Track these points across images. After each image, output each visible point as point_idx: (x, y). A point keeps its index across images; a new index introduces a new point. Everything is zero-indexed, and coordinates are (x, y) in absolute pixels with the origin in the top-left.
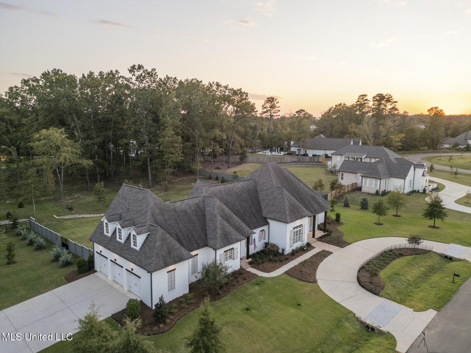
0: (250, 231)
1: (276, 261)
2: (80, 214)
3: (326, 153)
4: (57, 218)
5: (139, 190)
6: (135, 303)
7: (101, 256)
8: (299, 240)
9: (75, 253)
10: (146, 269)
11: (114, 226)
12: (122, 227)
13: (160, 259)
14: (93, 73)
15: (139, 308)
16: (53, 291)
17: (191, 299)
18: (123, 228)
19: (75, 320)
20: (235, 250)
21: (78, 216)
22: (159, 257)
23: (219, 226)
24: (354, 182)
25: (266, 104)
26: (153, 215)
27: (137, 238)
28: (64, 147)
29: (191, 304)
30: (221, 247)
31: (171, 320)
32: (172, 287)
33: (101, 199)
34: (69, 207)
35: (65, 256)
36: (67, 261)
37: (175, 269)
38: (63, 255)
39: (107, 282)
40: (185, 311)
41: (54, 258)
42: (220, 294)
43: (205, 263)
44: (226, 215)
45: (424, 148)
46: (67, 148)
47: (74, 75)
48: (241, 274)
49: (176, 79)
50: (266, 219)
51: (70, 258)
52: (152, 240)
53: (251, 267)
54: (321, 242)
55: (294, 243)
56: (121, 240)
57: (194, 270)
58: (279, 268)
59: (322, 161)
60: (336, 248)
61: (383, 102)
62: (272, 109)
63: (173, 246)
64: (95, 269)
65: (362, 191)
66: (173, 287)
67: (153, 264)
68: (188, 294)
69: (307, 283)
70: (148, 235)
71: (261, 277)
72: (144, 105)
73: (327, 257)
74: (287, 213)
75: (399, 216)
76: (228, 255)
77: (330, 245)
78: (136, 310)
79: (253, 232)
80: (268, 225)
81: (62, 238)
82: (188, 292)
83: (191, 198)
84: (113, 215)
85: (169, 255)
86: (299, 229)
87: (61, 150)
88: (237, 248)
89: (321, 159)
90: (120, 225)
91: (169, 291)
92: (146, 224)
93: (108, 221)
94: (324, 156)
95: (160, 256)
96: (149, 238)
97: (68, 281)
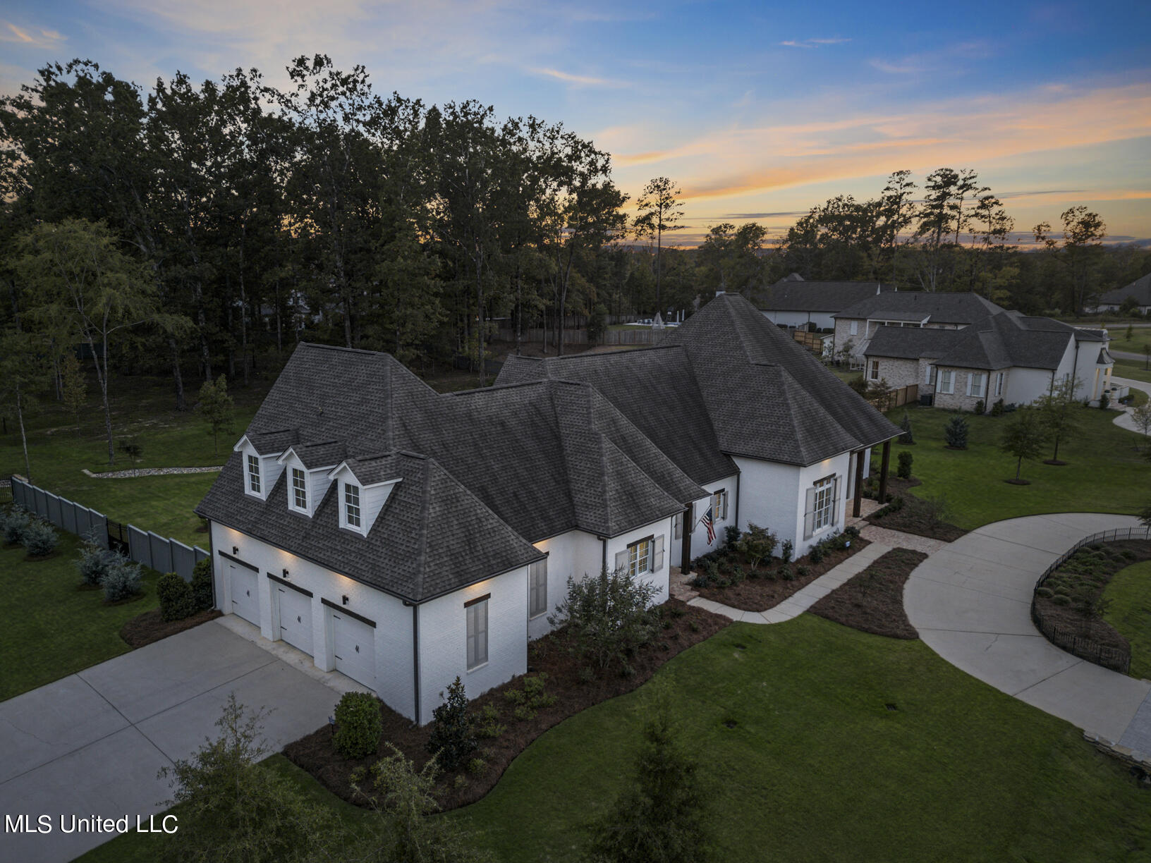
0: (695, 487)
1: (770, 579)
2: (161, 467)
3: (812, 320)
4: (94, 476)
5: (352, 355)
6: (366, 706)
7: (235, 564)
8: (826, 523)
9: (149, 565)
10: (399, 591)
11: (280, 462)
12: (305, 464)
13: (442, 560)
14: (185, 76)
15: (378, 723)
16: (81, 674)
17: (540, 693)
18: (309, 467)
19: (164, 770)
20: (657, 542)
21: (154, 472)
22: (439, 554)
23: (609, 469)
24: (911, 382)
25: (649, 195)
26: (405, 426)
27: (361, 496)
28: (109, 274)
29: (541, 707)
30: (622, 531)
31: (488, 760)
32: (478, 653)
33: (221, 426)
34: (128, 445)
35: (119, 569)
36: (125, 586)
37: (488, 596)
38: (114, 568)
39: (259, 643)
40: (529, 732)
41: (84, 578)
42: (629, 674)
43: (578, 580)
44: (623, 438)
45: (1052, 312)
46: (118, 275)
47: (133, 83)
48: (678, 615)
49: (422, 103)
50: (728, 456)
51: (134, 576)
52: (410, 501)
53: (699, 596)
54: (880, 529)
55: (813, 530)
56: (304, 506)
57: (537, 606)
58: (786, 598)
59: (803, 339)
60: (932, 542)
61: (953, 189)
62: (663, 210)
63: (481, 522)
64: (218, 608)
65: (936, 406)
66: (481, 656)
67: (421, 576)
68: (525, 675)
69: (888, 639)
70: (397, 486)
71: (740, 623)
72: (333, 169)
73: (916, 565)
74: (799, 436)
75: (1063, 464)
76: (638, 559)
77: (910, 536)
78: (369, 729)
79: (705, 491)
80: (736, 477)
81: (108, 522)
82: (526, 672)
83: (515, 387)
84: (271, 433)
85: (471, 548)
86: (826, 486)
87: (99, 279)
88: (663, 536)
89: (800, 334)
90: (301, 457)
91: (469, 667)
92: (388, 453)
93: (258, 448)
94: (806, 329)
95: (441, 551)
96: (402, 496)
97: (131, 644)
